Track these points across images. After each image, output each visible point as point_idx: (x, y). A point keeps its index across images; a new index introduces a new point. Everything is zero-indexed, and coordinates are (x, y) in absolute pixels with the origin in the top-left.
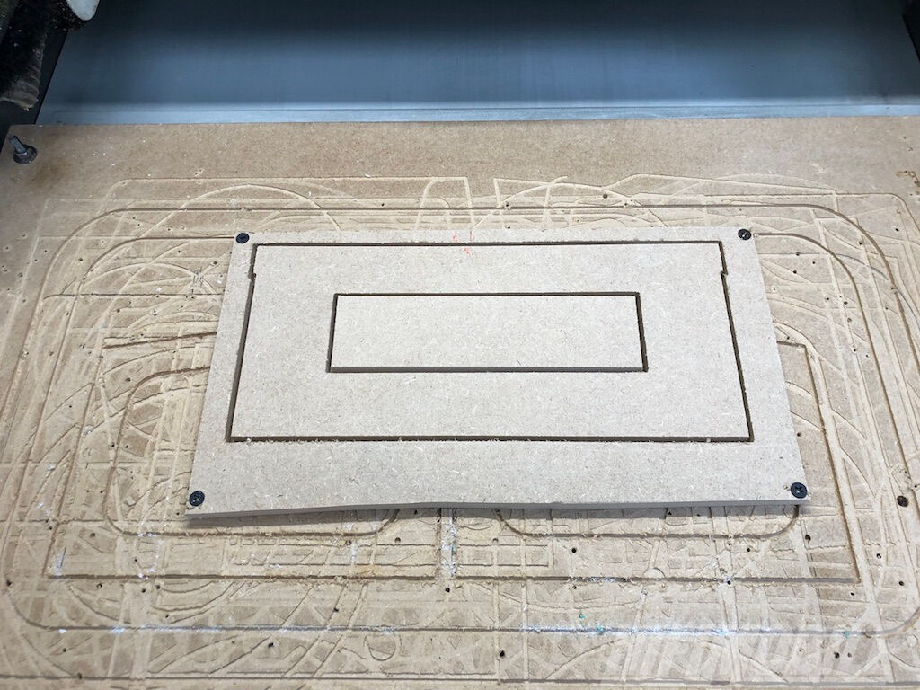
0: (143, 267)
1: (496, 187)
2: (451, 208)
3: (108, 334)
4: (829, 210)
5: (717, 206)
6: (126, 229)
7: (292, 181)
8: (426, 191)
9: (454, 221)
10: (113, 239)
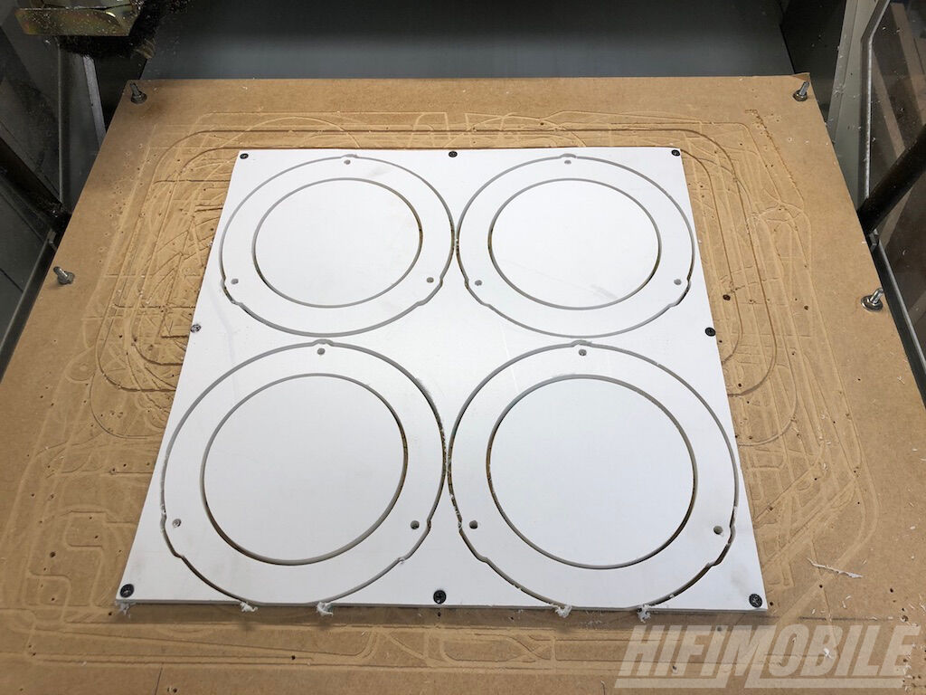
0: (222, 165)
1: (467, 118)
2: (435, 131)
3: (198, 204)
4: (696, 133)
5: (619, 130)
6: (210, 142)
7: (325, 114)
8: (417, 120)
9: (436, 138)
10: (200, 149)
